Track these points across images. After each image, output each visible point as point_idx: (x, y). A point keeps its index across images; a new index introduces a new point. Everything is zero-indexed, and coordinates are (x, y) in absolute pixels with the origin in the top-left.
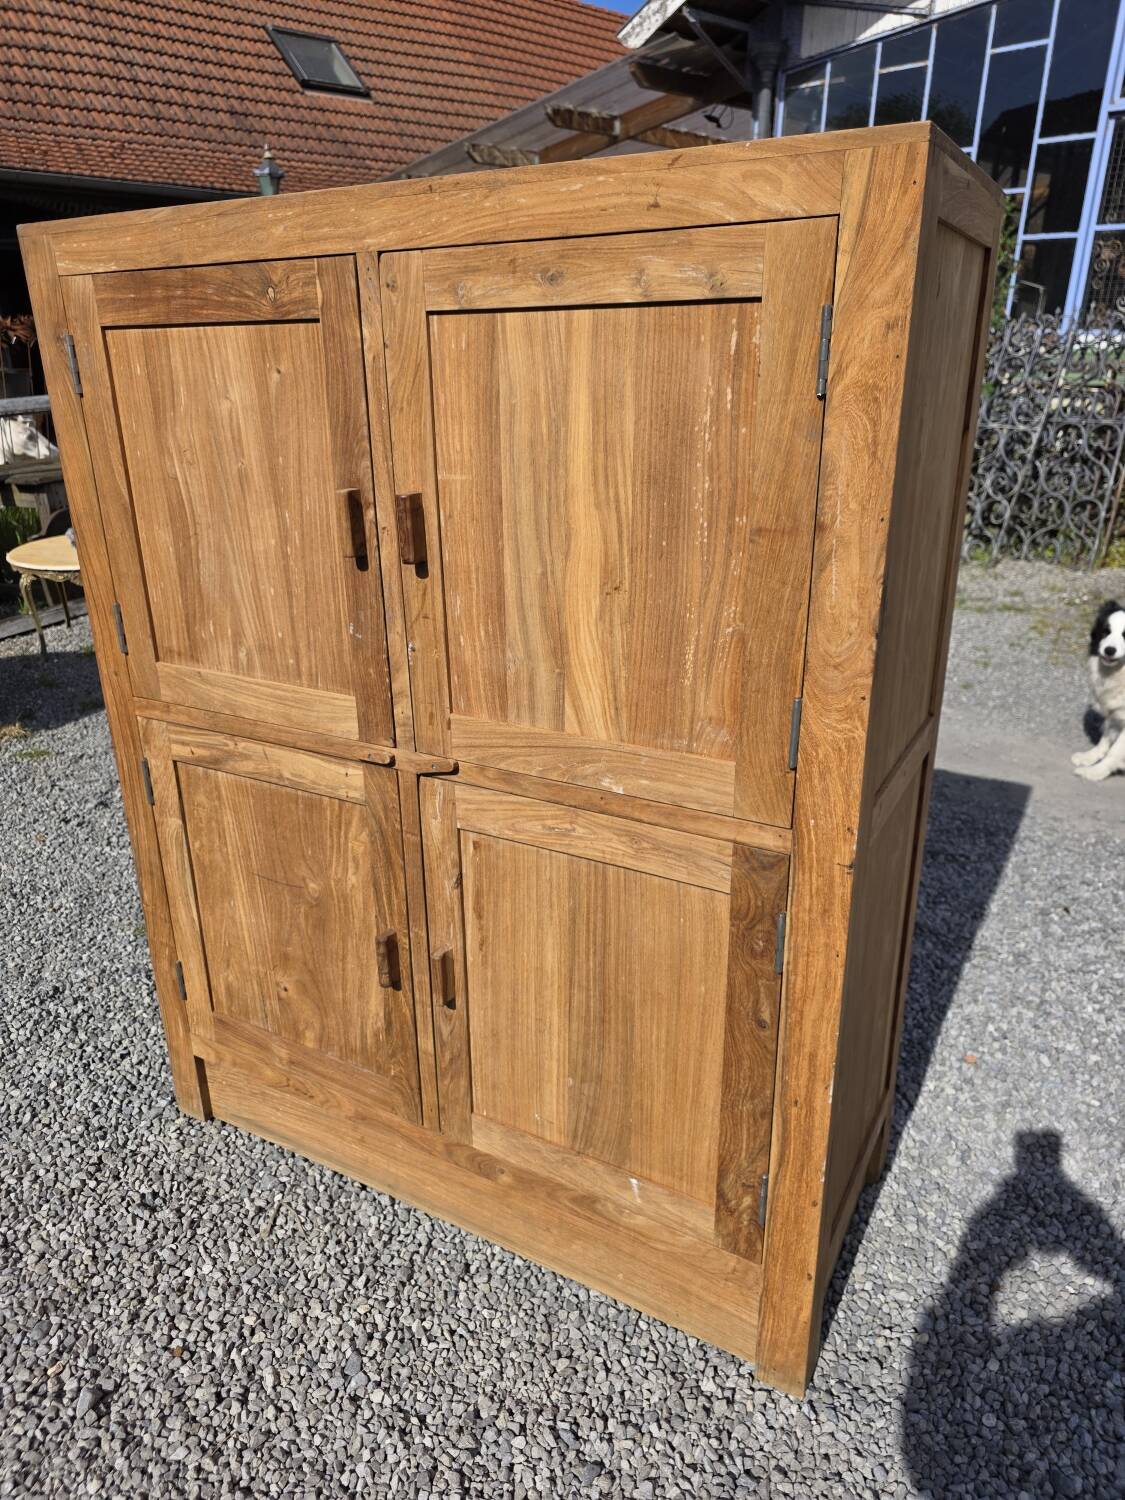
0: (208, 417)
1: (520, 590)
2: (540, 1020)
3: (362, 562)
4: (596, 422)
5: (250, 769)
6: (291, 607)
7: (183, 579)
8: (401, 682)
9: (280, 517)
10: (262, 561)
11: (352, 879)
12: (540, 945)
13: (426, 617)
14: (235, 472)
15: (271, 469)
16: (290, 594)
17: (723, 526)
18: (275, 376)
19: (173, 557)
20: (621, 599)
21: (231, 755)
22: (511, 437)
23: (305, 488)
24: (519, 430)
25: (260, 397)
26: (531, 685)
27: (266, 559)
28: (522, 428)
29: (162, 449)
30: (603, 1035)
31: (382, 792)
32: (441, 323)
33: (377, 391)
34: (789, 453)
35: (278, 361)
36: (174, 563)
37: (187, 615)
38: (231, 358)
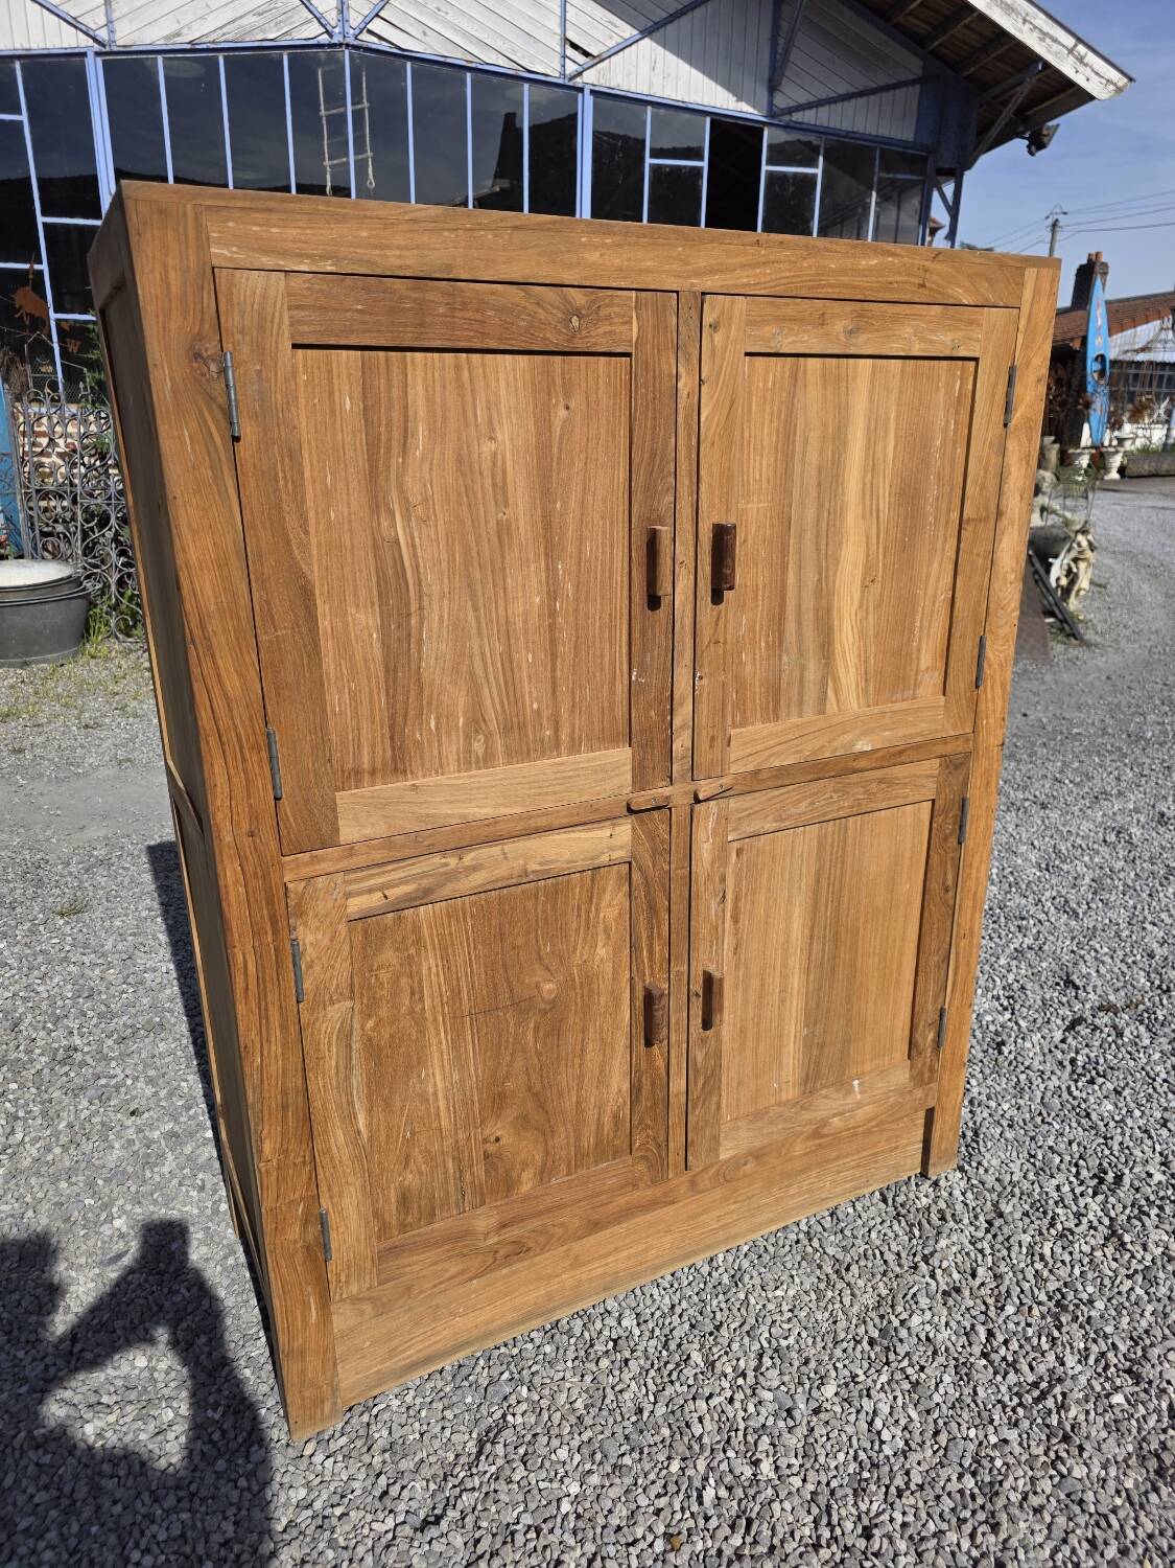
0: (459, 461)
1: (800, 597)
2: (783, 990)
3: (654, 602)
4: (868, 449)
5: (480, 882)
6: (554, 670)
7: (390, 669)
8: (683, 714)
9: (551, 571)
10: (519, 625)
11: (601, 952)
12: (789, 918)
13: (717, 642)
14: (492, 524)
15: (544, 516)
16: (554, 656)
17: (943, 520)
18: (562, 413)
19: (377, 645)
20: (876, 588)
21: (452, 876)
22: (803, 465)
23: (586, 533)
24: (811, 457)
25: (539, 435)
26: (801, 682)
27: (525, 622)
28: (813, 457)
29: (377, 504)
30: (833, 972)
31: (652, 838)
32: (751, 365)
33: (689, 426)
34: (987, 464)
35: (568, 395)
36: (377, 651)
37: (393, 718)
38: (503, 392)
